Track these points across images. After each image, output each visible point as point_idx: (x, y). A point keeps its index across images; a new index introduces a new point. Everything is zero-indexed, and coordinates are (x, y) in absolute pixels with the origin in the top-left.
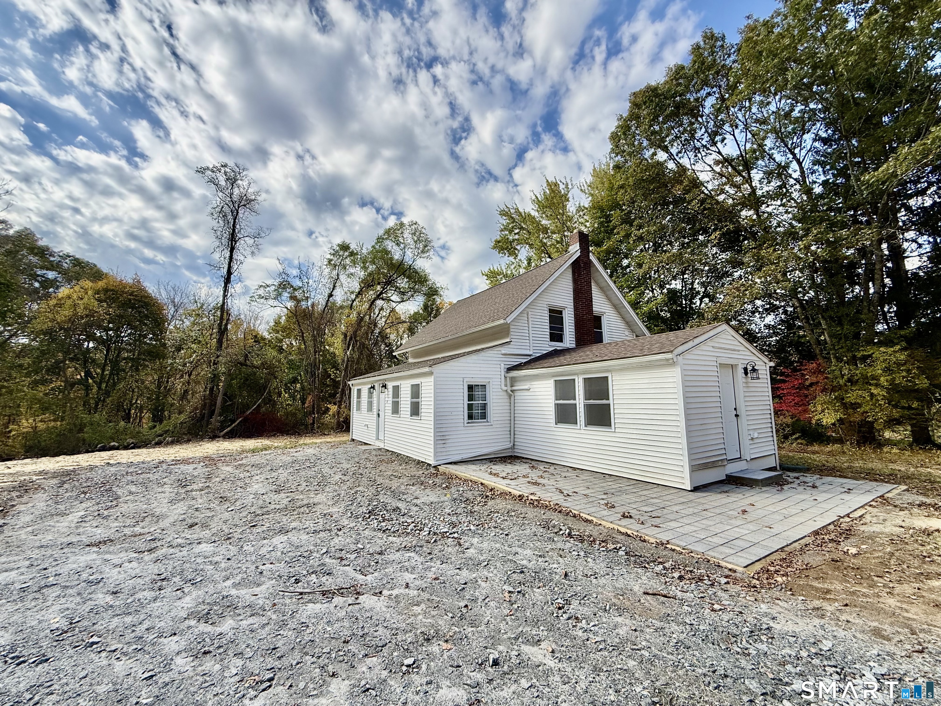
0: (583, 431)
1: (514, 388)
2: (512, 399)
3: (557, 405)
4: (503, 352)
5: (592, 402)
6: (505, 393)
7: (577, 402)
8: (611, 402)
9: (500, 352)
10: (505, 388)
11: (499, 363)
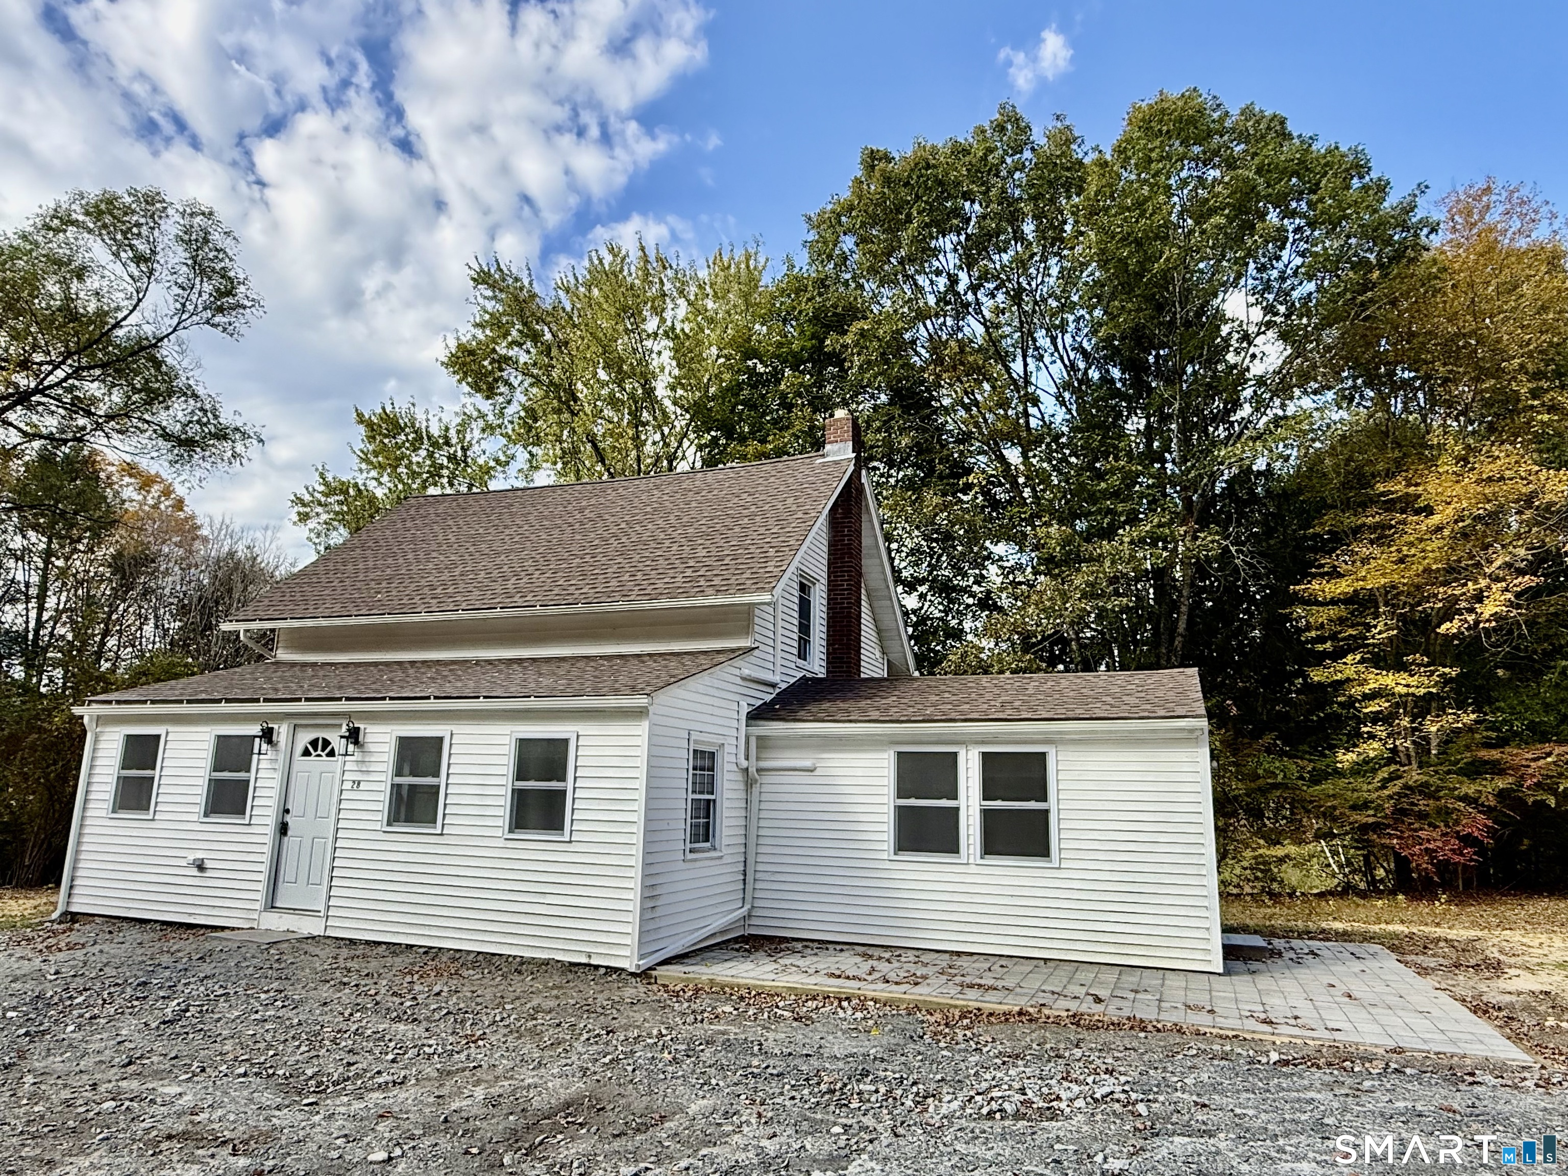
0: (973, 869)
1: (764, 764)
2: (756, 789)
3: (901, 812)
4: (746, 672)
5: (998, 804)
6: (739, 777)
7: (962, 802)
8: (1052, 804)
9: (737, 672)
10: (745, 764)
11: (737, 698)
